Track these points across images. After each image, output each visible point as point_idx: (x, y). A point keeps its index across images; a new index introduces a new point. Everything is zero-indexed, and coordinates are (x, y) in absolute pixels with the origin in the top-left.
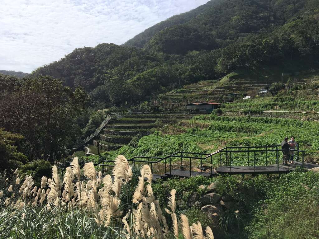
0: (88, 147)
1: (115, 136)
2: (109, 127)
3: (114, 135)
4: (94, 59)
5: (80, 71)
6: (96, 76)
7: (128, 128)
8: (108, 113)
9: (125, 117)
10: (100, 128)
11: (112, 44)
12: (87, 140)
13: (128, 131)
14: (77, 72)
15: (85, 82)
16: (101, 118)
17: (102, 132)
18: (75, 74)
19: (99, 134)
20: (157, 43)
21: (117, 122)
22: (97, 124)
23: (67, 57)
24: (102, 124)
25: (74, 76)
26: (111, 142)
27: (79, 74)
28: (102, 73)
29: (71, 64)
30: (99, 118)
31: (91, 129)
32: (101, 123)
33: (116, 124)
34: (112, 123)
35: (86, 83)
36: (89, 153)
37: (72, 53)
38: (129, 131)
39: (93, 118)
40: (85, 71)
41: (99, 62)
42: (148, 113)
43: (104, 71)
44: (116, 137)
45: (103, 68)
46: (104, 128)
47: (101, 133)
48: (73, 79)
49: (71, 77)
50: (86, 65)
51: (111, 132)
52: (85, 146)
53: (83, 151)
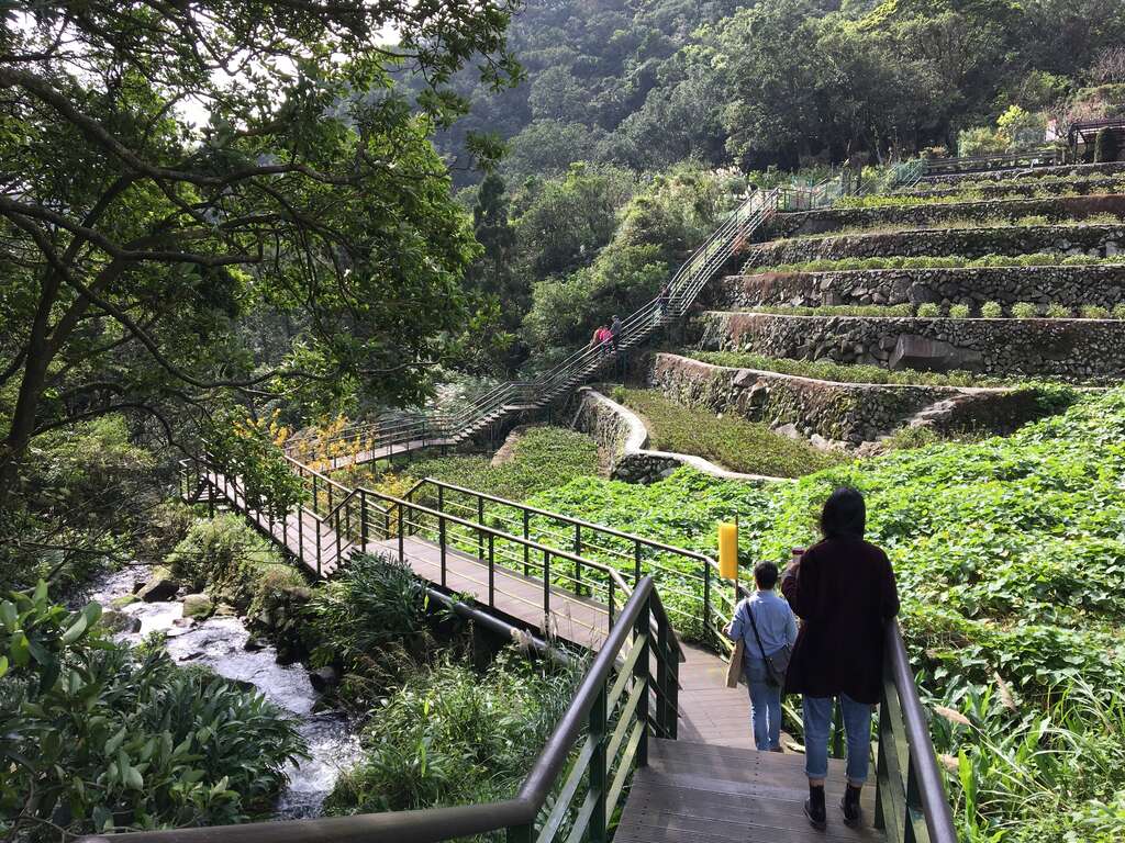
2: (777, 256)
5: (561, 50)
10: (700, 265)
14: (548, 53)
17: (715, 295)
18: (534, 67)
21: (831, 224)
24: (714, 246)
27: (557, 62)
28: (667, 51)
31: (635, 274)
33: (834, 232)
34: (795, 232)
39: (644, 205)
40: (585, 53)
47: (712, 301)
50: (589, 25)
52: (595, 394)
53: (579, 429)
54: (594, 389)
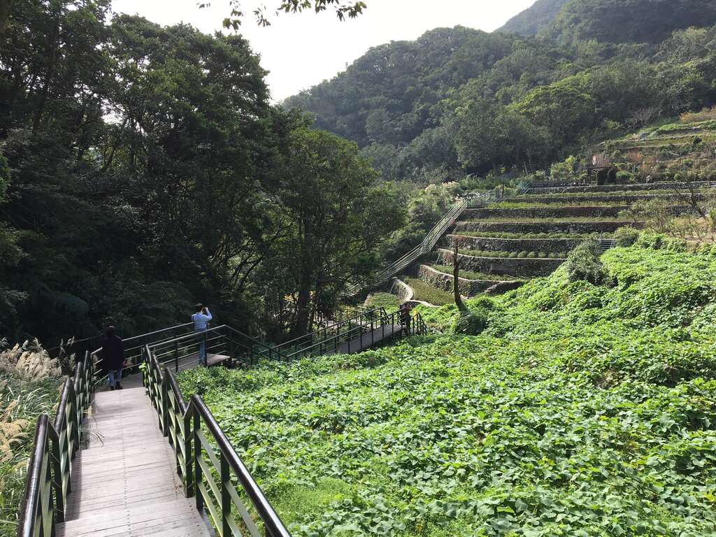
0: (407, 283)
1: (486, 252)
2: (465, 228)
3: (483, 248)
4: (415, 66)
5: (380, 98)
6: (418, 107)
7: (526, 229)
8: (456, 192)
9: (509, 201)
10: (438, 230)
11: (458, 27)
12: (403, 263)
13: (529, 237)
14: (374, 100)
15: (392, 124)
16: (438, 204)
17: (442, 242)
18: (367, 107)
19: (434, 248)
20: (576, 21)
21: (487, 214)
22: (428, 220)
23: (350, 68)
24: (444, 222)
25: (365, 112)
26: (477, 270)
27: (379, 105)
28: (434, 100)
29: (360, 83)
30: (435, 205)
31: (413, 234)
32: (438, 219)
33: (485, 220)
34: (472, 218)
35: (394, 126)
36: (412, 299)
37: (363, 57)
38: (531, 237)
39: (417, 203)
40: (393, 98)
41: (427, 73)
42: (581, 190)
43: (439, 93)
44: (490, 255)
45: (437, 88)
46: (450, 230)
47: (441, 245)
48: (362, 119)
49: (360, 113)
50: (395, 83)
51: (471, 241)
52: (398, 280)
53: (393, 293)
54: (398, 278)
